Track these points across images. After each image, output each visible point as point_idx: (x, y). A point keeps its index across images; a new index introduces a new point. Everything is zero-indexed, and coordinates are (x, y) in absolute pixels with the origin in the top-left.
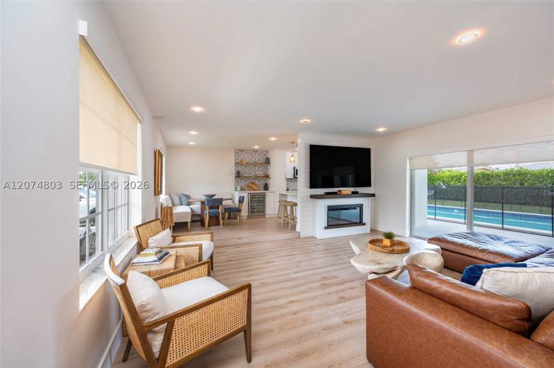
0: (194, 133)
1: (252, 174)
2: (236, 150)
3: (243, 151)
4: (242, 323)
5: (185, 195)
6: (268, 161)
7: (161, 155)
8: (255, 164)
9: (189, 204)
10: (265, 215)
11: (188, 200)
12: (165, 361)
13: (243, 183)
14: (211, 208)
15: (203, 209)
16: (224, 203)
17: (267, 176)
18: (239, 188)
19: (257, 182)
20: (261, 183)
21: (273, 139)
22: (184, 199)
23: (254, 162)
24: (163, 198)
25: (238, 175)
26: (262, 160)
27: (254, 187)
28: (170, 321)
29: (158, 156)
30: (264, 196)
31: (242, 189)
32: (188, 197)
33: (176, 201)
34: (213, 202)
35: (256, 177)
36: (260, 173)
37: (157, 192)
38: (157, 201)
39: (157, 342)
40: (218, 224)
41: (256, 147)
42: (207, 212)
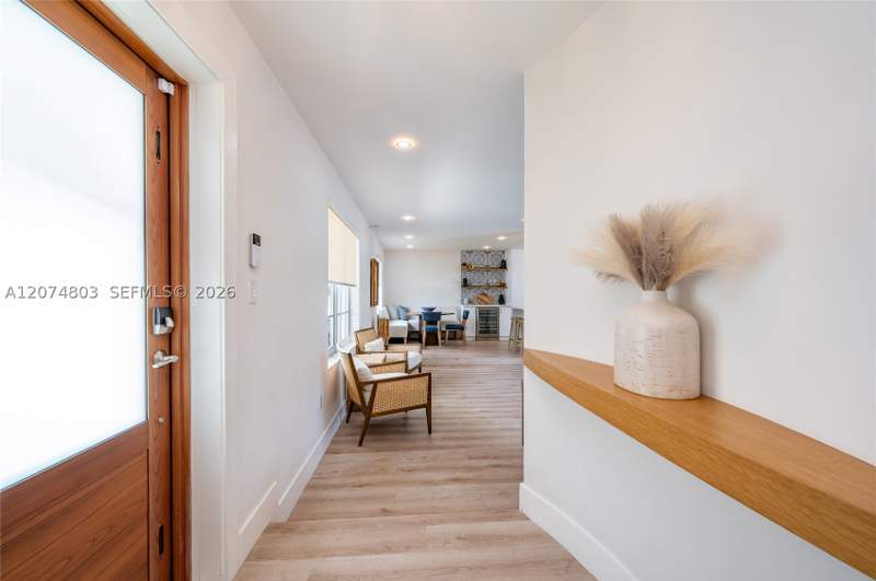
0: (409, 237)
1: (484, 283)
2: (462, 251)
3: (472, 252)
4: (425, 401)
5: (403, 308)
6: (503, 265)
7: (377, 264)
8: (487, 269)
9: (407, 319)
10: (498, 337)
11: (405, 313)
12: (371, 409)
13: (472, 294)
14: (429, 323)
15: (421, 325)
16: (443, 318)
17: (503, 286)
18: (466, 301)
19: (489, 293)
20: (495, 294)
21: (502, 238)
22: (402, 312)
23: (487, 266)
24: (380, 309)
25: (465, 283)
26: (497, 264)
27: (486, 299)
28: (375, 383)
29: (374, 264)
30: (497, 312)
31: (470, 302)
32: (407, 310)
33: (394, 314)
34: (432, 317)
35: (489, 287)
36: (494, 281)
37: (373, 303)
38: (373, 312)
39: (367, 396)
40: (437, 344)
41: (487, 247)
42: (424, 328)
